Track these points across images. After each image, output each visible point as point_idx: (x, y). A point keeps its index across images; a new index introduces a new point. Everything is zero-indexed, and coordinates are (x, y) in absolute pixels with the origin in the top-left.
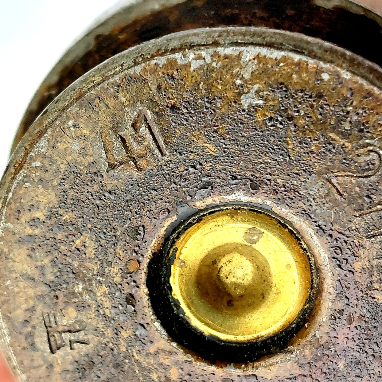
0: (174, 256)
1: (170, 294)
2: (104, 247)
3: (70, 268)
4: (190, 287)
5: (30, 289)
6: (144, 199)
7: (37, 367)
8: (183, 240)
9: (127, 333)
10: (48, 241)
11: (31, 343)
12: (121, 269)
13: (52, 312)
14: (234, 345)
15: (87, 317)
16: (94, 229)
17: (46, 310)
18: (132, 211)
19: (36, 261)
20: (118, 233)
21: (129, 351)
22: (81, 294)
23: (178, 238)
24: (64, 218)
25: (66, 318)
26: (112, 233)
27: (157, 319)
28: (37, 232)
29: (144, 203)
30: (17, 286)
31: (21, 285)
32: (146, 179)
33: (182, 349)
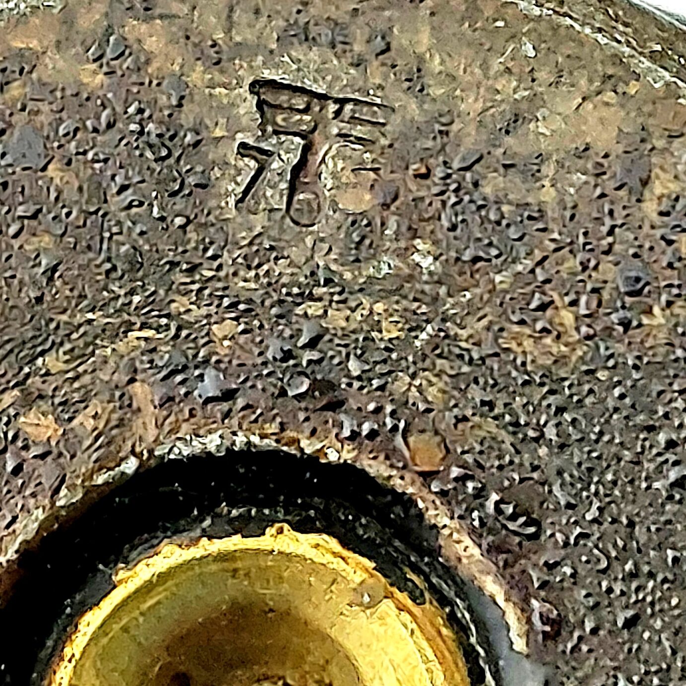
0: (402, 584)
1: (288, 518)
2: (519, 390)
3: (497, 257)
4: (285, 588)
5: (479, 106)
6: (616, 579)
7: (229, 17)
8: (439, 633)
9: (225, 338)
10: (605, 229)
11: (313, 31)
12: (428, 411)
13: (384, 142)
14: (50, 643)
15: (322, 240)
16: (586, 387)
17: (395, 125)
18: (595, 527)
19: (560, 164)
20: (543, 451)
21: (164, 321)
22: (403, 254)
23: (452, 620)
24: (656, 310)
25: (347, 177)
26: (551, 433)
27: (229, 450)
28: (650, 208)
29: (604, 571)
30: (508, 70)
31: (507, 85)
32: (676, 612)
33: (106, 483)
